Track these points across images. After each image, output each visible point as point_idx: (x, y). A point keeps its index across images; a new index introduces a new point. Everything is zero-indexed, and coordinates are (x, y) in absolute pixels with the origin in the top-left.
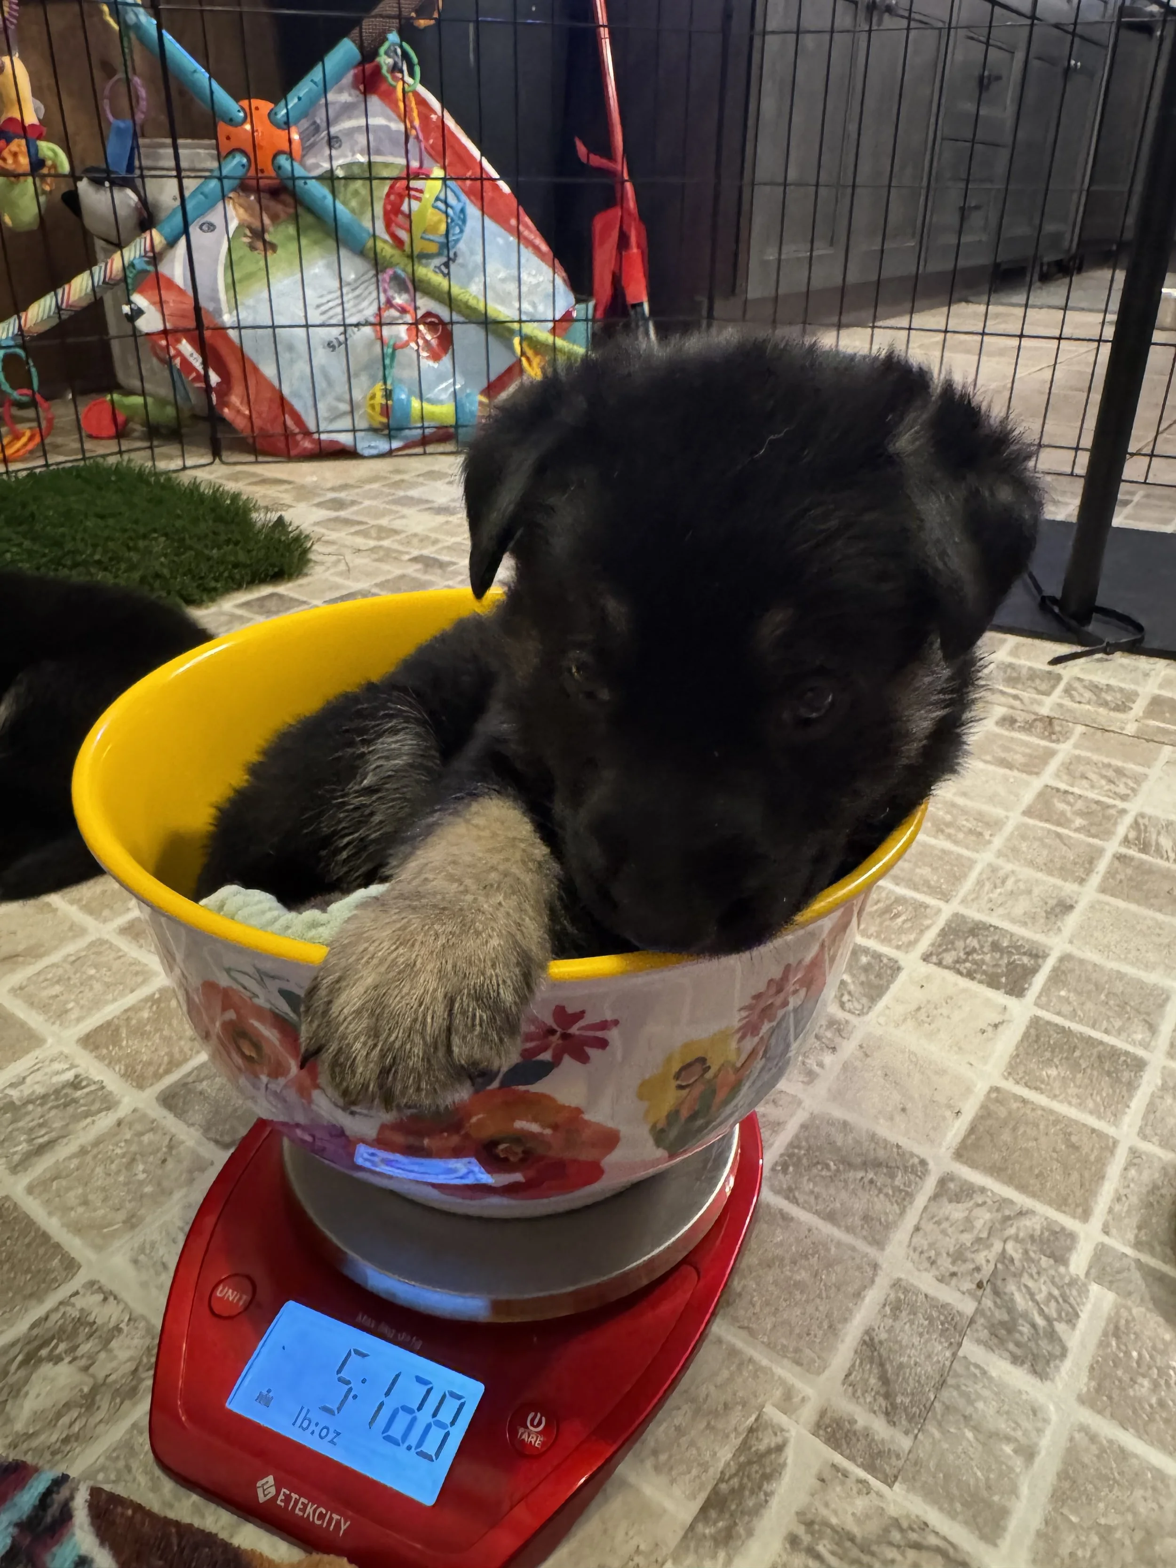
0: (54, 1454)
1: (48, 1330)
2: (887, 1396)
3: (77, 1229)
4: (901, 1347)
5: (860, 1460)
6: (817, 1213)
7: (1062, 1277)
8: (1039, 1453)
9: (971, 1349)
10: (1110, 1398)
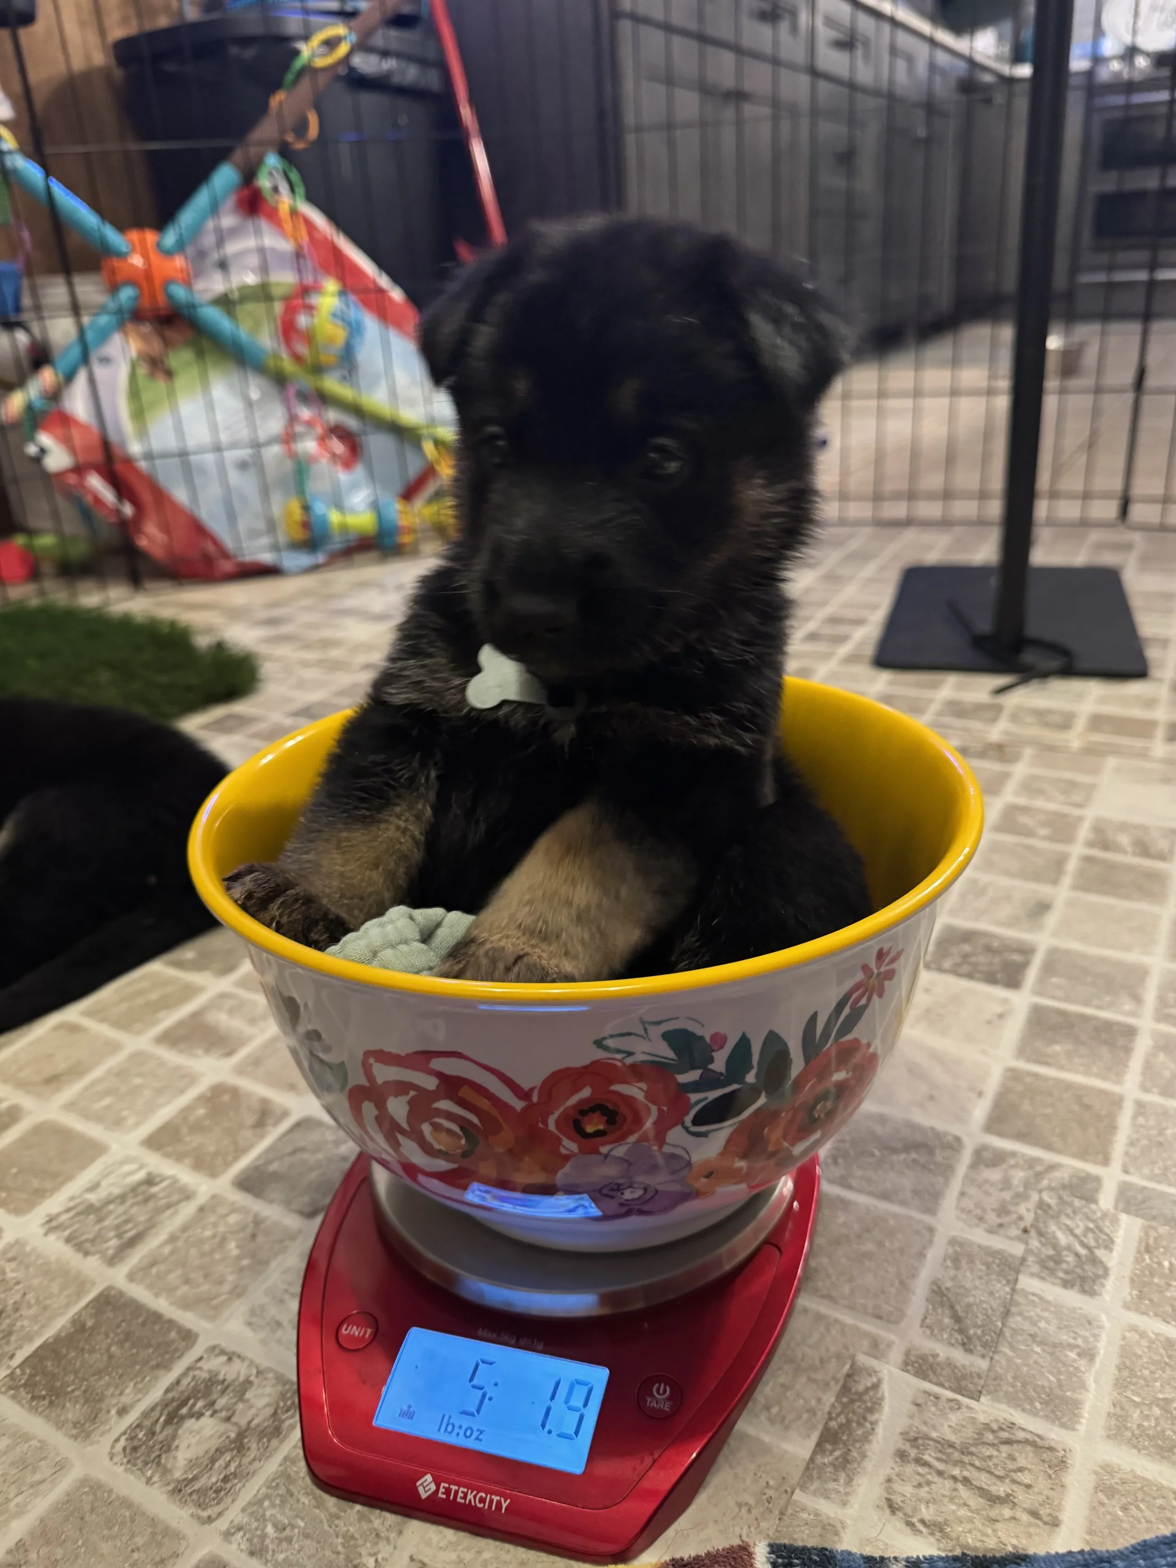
0: (217, 1492)
1: (182, 1392)
2: (961, 1331)
3: (186, 1304)
4: (966, 1289)
5: (947, 1385)
6: (870, 1194)
7: (1094, 1212)
8: (1099, 1353)
9: (1026, 1282)
10: (1151, 1301)
